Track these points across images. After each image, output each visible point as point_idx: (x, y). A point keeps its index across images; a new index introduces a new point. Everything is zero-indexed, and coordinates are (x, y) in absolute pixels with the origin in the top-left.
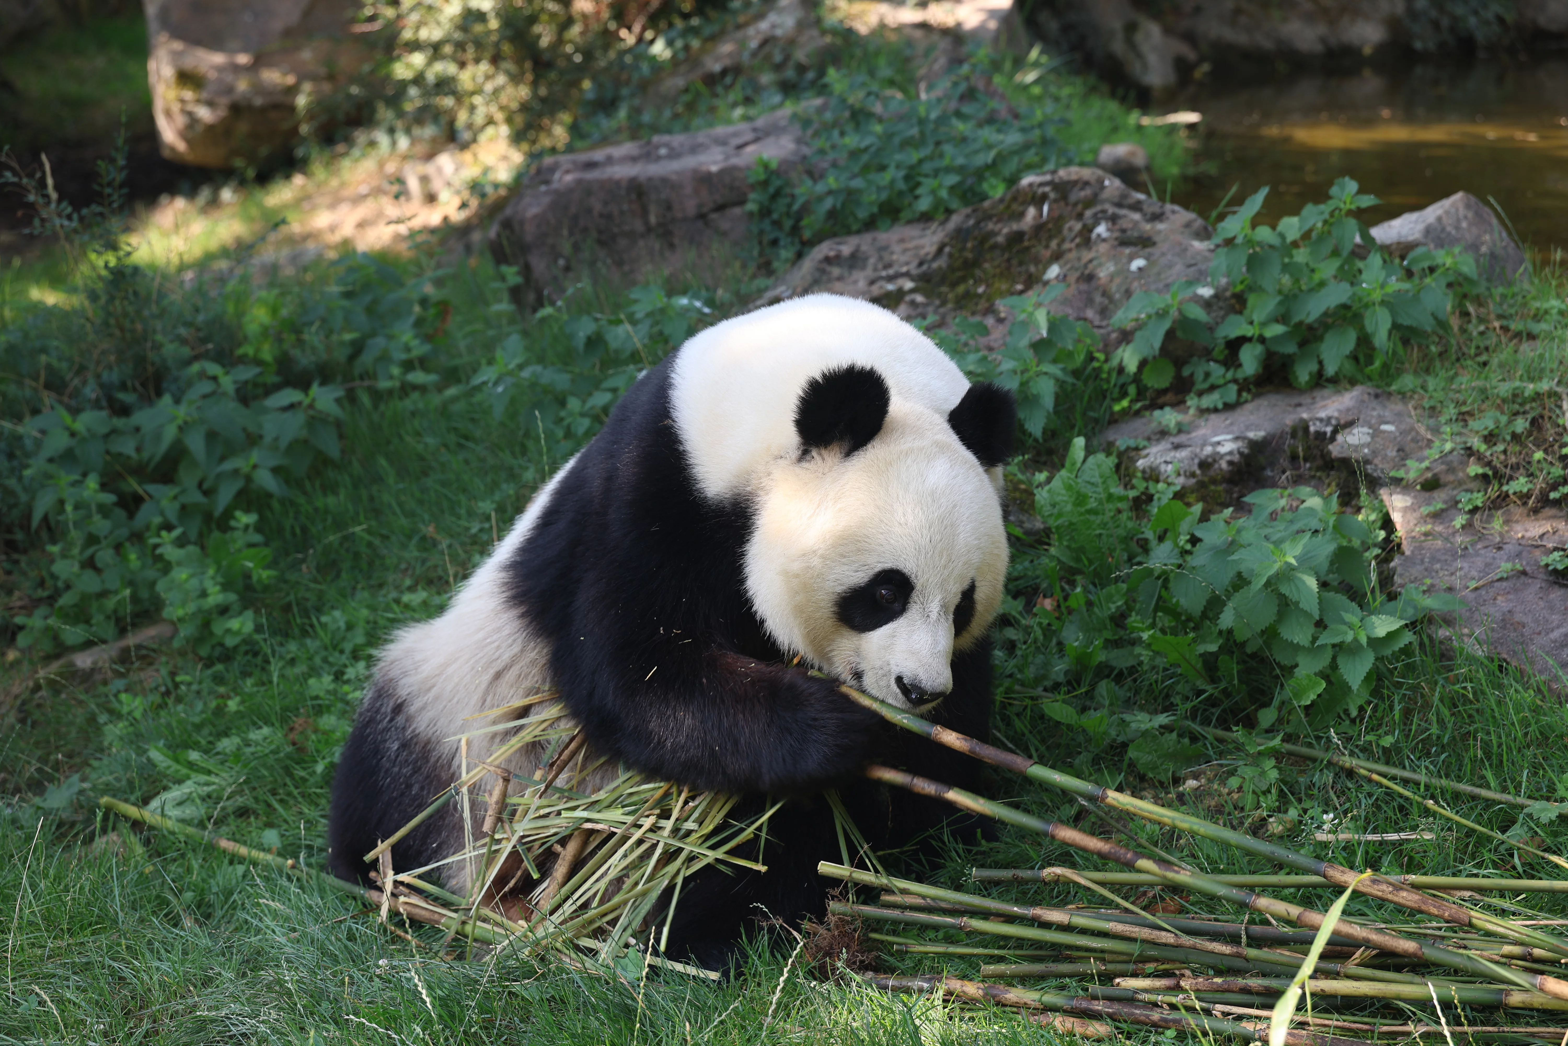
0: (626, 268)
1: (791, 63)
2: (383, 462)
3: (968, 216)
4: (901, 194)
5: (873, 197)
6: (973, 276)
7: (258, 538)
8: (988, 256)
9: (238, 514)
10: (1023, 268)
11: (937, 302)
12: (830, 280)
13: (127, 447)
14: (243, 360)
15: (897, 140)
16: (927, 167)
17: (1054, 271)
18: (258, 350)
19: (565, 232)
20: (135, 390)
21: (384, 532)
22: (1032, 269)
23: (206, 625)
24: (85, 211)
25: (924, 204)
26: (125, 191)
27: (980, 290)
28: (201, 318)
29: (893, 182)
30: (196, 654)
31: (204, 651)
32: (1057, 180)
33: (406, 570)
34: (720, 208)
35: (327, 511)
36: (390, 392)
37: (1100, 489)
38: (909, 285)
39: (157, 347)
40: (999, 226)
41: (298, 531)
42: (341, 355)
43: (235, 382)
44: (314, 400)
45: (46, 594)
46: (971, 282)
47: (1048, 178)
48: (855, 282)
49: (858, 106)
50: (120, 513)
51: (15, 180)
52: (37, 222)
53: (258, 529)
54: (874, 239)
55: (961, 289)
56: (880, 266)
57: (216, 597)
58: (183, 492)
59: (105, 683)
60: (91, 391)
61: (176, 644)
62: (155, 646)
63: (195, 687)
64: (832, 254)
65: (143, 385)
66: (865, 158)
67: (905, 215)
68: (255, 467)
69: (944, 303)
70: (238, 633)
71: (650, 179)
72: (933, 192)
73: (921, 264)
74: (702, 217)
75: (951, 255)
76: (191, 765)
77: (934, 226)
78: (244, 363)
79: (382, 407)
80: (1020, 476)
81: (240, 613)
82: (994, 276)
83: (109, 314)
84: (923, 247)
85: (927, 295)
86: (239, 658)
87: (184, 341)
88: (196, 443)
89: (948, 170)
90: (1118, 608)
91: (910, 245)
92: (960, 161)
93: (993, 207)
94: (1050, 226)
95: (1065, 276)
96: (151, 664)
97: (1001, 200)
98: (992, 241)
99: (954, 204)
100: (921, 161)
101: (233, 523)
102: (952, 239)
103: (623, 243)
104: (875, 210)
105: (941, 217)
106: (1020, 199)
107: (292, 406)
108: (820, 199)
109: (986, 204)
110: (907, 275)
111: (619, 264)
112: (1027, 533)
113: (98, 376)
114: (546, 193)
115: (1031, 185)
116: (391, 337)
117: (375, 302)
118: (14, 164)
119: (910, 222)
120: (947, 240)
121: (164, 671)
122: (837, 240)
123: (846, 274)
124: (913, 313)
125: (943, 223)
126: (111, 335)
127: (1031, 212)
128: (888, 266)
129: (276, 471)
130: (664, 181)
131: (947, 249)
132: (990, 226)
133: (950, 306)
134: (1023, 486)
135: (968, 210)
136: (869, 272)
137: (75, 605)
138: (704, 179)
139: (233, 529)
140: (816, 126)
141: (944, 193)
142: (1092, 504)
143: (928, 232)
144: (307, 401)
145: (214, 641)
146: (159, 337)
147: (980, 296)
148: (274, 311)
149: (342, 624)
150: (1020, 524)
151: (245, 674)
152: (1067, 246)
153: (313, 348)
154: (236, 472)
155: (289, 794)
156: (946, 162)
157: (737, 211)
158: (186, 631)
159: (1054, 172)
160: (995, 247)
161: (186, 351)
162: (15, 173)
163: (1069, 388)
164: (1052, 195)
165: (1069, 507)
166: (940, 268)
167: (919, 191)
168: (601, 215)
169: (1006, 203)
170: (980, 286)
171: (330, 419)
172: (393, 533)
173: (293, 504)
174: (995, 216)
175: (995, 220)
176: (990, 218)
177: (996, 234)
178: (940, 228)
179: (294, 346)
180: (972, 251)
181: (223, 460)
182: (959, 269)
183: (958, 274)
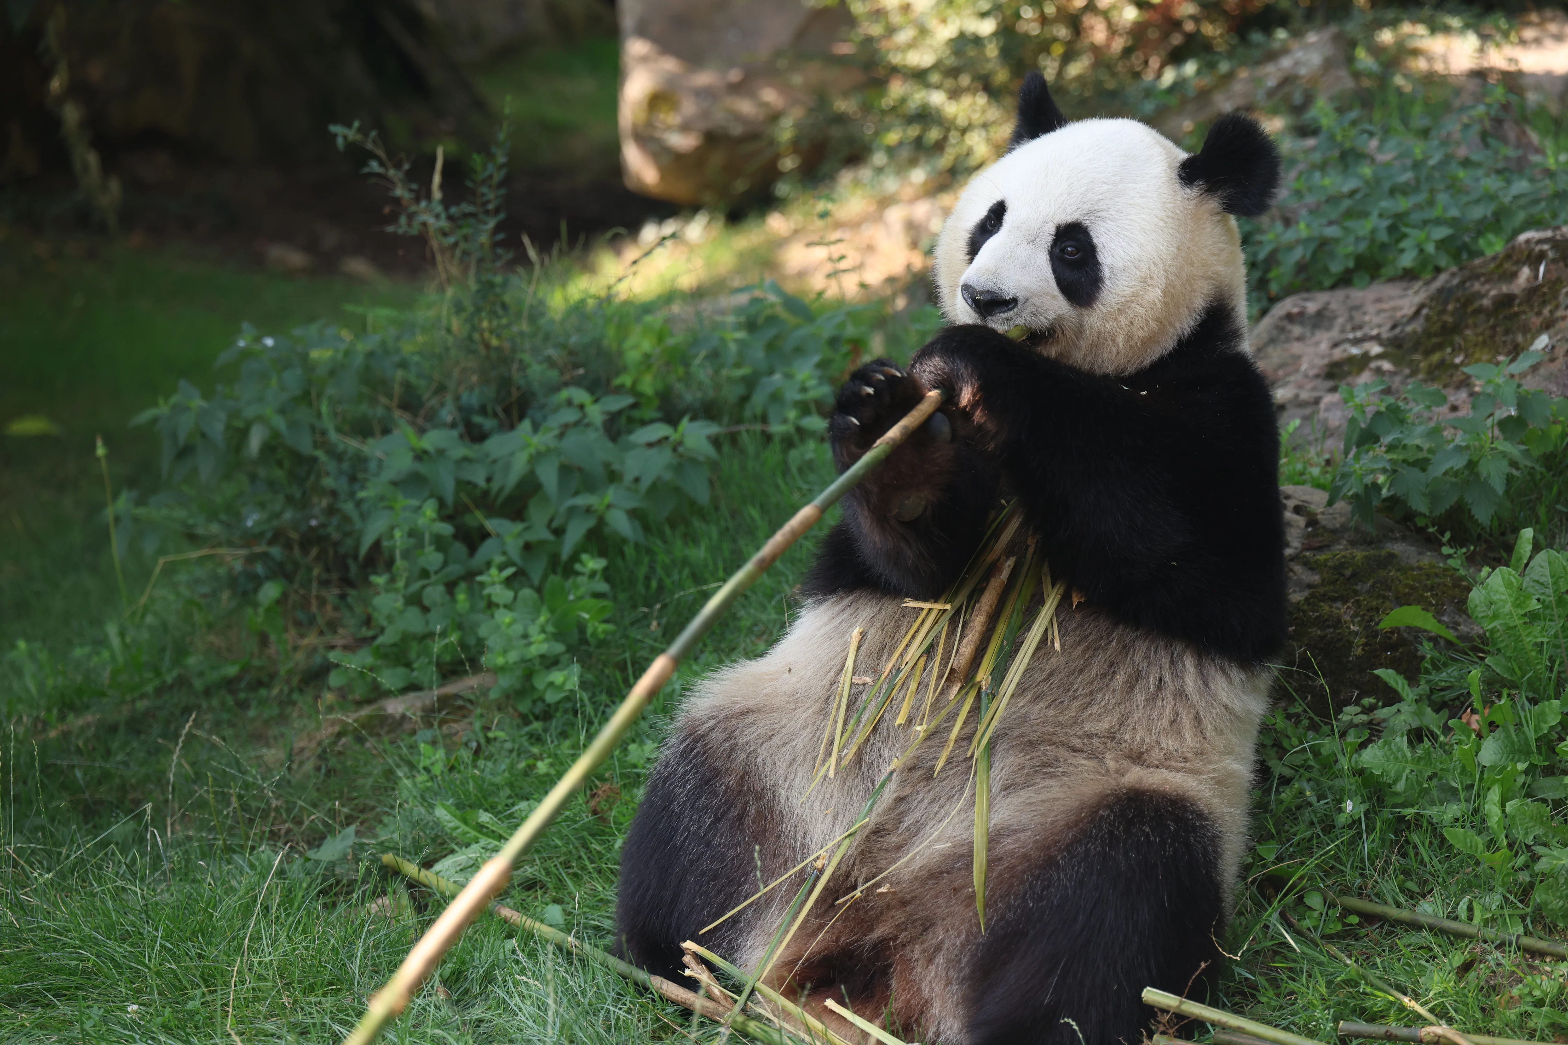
2: (755, 513)
3: (1454, 275)
4: (1383, 246)
5: (1350, 249)
6: (1452, 344)
7: (603, 587)
8: (1470, 321)
9: (586, 557)
10: (1508, 338)
11: (1407, 371)
12: (1288, 340)
13: (479, 477)
14: (619, 390)
15: (1387, 185)
16: (1416, 217)
17: (1543, 341)
18: (637, 381)
20: (495, 415)
22: (1520, 338)
23: (529, 676)
24: (453, 210)
25: (1407, 260)
26: (503, 191)
27: (1458, 360)
28: (574, 340)
29: (1373, 232)
30: (515, 710)
31: (524, 707)
32: (1558, 238)
33: (763, 633)
35: (685, 562)
36: (782, 437)
37: (1550, 591)
38: (1376, 349)
39: (523, 366)
40: (1487, 287)
42: (731, 394)
43: (604, 413)
44: (683, 435)
45: (370, 633)
46: (1449, 350)
47: (1549, 234)
48: (1317, 344)
50: (459, 548)
51: (381, 170)
52: (403, 220)
53: (605, 576)
55: (1436, 357)
56: (1349, 327)
57: (540, 646)
58: (527, 529)
59: (414, 732)
60: (447, 414)
61: (493, 695)
62: (472, 697)
63: (508, 745)
64: (1295, 310)
65: (507, 410)
66: (1347, 203)
67: (1387, 271)
68: (609, 506)
69: (1414, 373)
70: (560, 688)
72: (1419, 246)
73: (1394, 327)
75: (1428, 318)
76: (481, 828)
77: (1418, 285)
78: (619, 393)
80: (1462, 572)
81: (568, 666)
82: (1476, 345)
83: (474, 328)
84: (1401, 308)
85: (1395, 363)
86: (558, 715)
87: (551, 363)
88: (548, 476)
89: (1438, 222)
90: (1552, 728)
91: (1385, 306)
92: (1454, 212)
93: (1485, 264)
94: (1545, 290)
95: (1553, 347)
96: (464, 716)
97: (1494, 258)
98: (1476, 305)
99: (1443, 261)
100: (1409, 211)
101: (578, 568)
102: (1432, 298)
106: (1515, 258)
107: (659, 442)
108: (1290, 248)
109: (1477, 262)
110: (1377, 338)
112: (1462, 637)
113: (457, 398)
115: (1528, 241)
116: (788, 376)
117: (777, 337)
118: (381, 153)
119: (1391, 280)
120: (1427, 301)
121: (477, 725)
122: (1305, 295)
123: (1308, 334)
125: (1427, 283)
126: (474, 352)
127: (1525, 272)
128: (1357, 328)
129: (634, 514)
131: (1425, 311)
132: (1477, 286)
133: (1421, 376)
134: (1460, 582)
135: (1456, 268)
136: (1334, 333)
137: (394, 645)
139: (578, 574)
140: (1301, 166)
141: (1430, 248)
142: (1534, 605)
143: (1410, 292)
144: (676, 438)
145: (536, 696)
146: (526, 357)
147: (1456, 367)
148: (660, 338)
149: (677, 686)
150: (1455, 626)
151: (564, 735)
152: (1560, 313)
153: (700, 384)
154: (588, 510)
155: (584, 868)
156: (1437, 212)
158: (505, 682)
159: (1558, 228)
160: (1479, 310)
161: (553, 375)
162: (382, 164)
163: (1538, 477)
164: (1551, 254)
165: (1508, 607)
166: (1414, 332)
167: (1404, 244)
169: (1498, 262)
170: (1458, 356)
171: (701, 458)
172: (755, 593)
173: (649, 551)
174: (1484, 275)
175: (1482, 279)
176: (1477, 277)
177: (1483, 296)
178: (1424, 289)
179: (679, 380)
180: (1453, 314)
181: (576, 493)
182: (1436, 335)
183: (1435, 340)
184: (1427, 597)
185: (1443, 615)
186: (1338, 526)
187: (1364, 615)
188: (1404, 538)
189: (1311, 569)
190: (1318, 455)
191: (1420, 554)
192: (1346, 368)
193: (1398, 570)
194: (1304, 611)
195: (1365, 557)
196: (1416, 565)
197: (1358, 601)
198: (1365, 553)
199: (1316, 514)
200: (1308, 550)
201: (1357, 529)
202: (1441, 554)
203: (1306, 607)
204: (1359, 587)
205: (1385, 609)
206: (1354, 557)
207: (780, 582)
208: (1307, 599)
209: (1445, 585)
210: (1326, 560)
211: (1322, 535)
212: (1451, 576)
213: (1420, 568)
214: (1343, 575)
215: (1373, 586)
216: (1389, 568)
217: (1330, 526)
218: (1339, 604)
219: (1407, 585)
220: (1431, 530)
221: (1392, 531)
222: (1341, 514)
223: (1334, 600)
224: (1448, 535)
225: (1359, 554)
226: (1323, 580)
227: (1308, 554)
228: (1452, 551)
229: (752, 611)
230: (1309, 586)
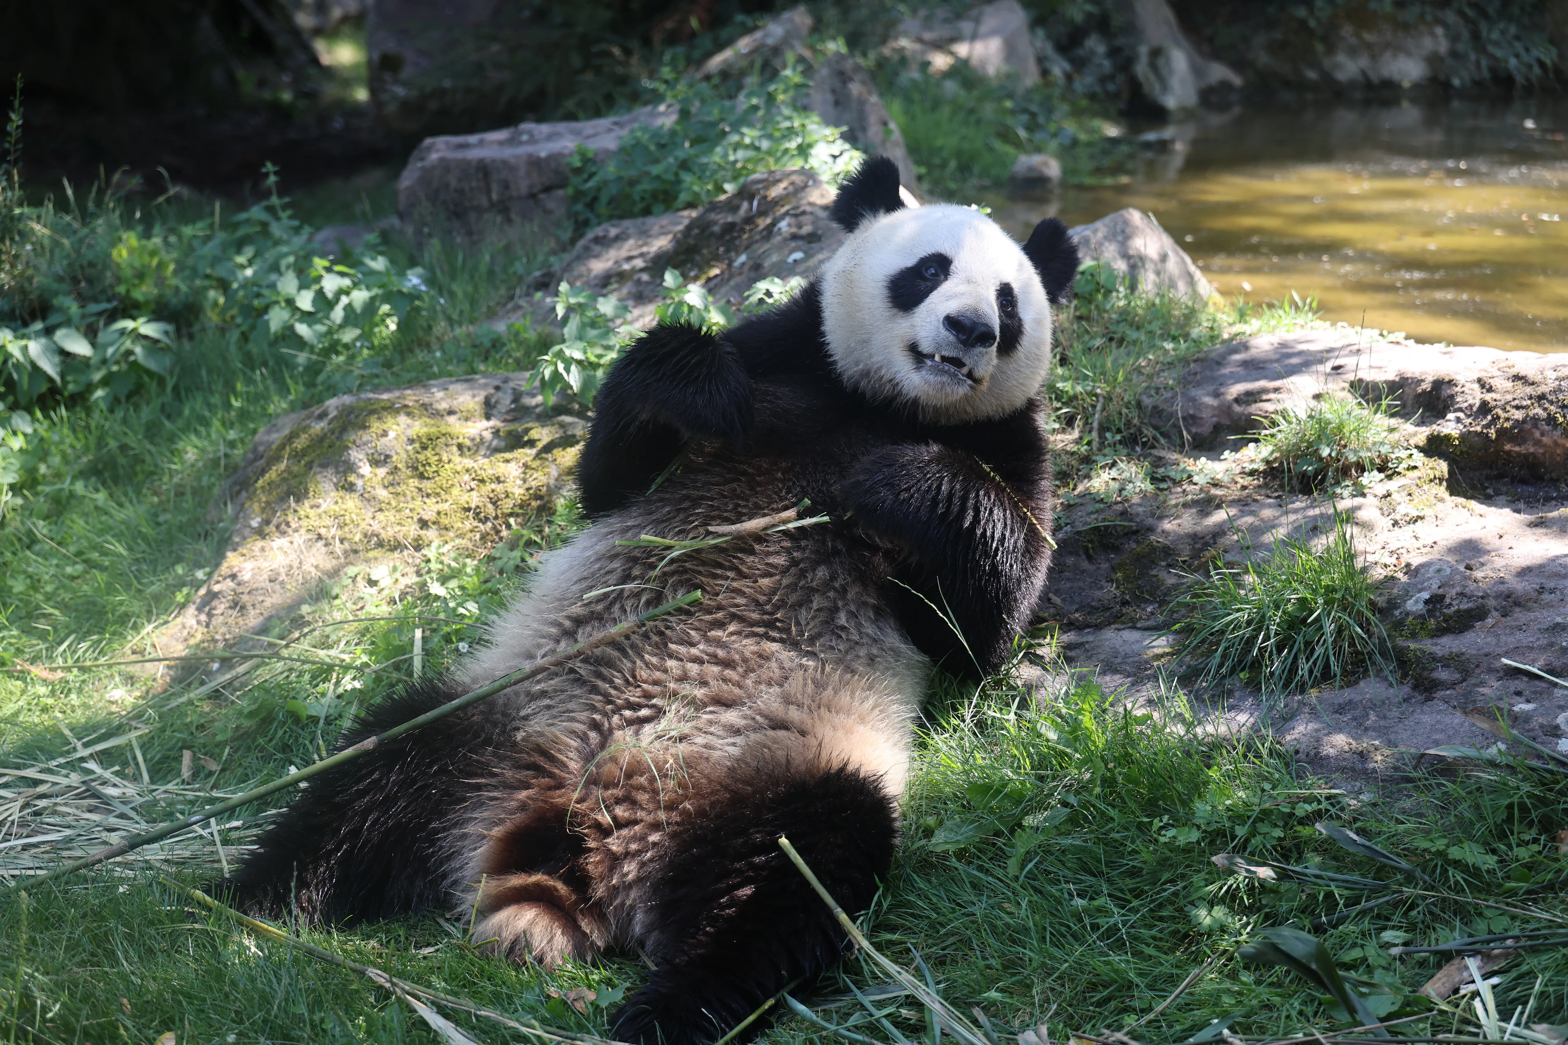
0: (475, 238)
4: (670, 185)
5: (647, 185)
10: (727, 256)
17: (742, 259)
27: (693, 273)
29: (664, 173)
34: (547, 189)
38: (640, 265)
40: (719, 217)
54: (644, 223)
64: (602, 234)
71: (493, 161)
74: (533, 196)
94: (756, 219)
98: (711, 230)
103: (472, 216)
104: (649, 197)
108: (607, 186)
110: (643, 256)
111: (470, 233)
122: (612, 223)
123: (604, 252)
127: (745, 205)
130: (504, 162)
131: (680, 237)
132: (712, 217)
138: (535, 163)
152: (756, 237)
157: (560, 193)
164: (762, 192)
167: (682, 185)
168: (456, 191)
177: (716, 223)
180: (696, 238)
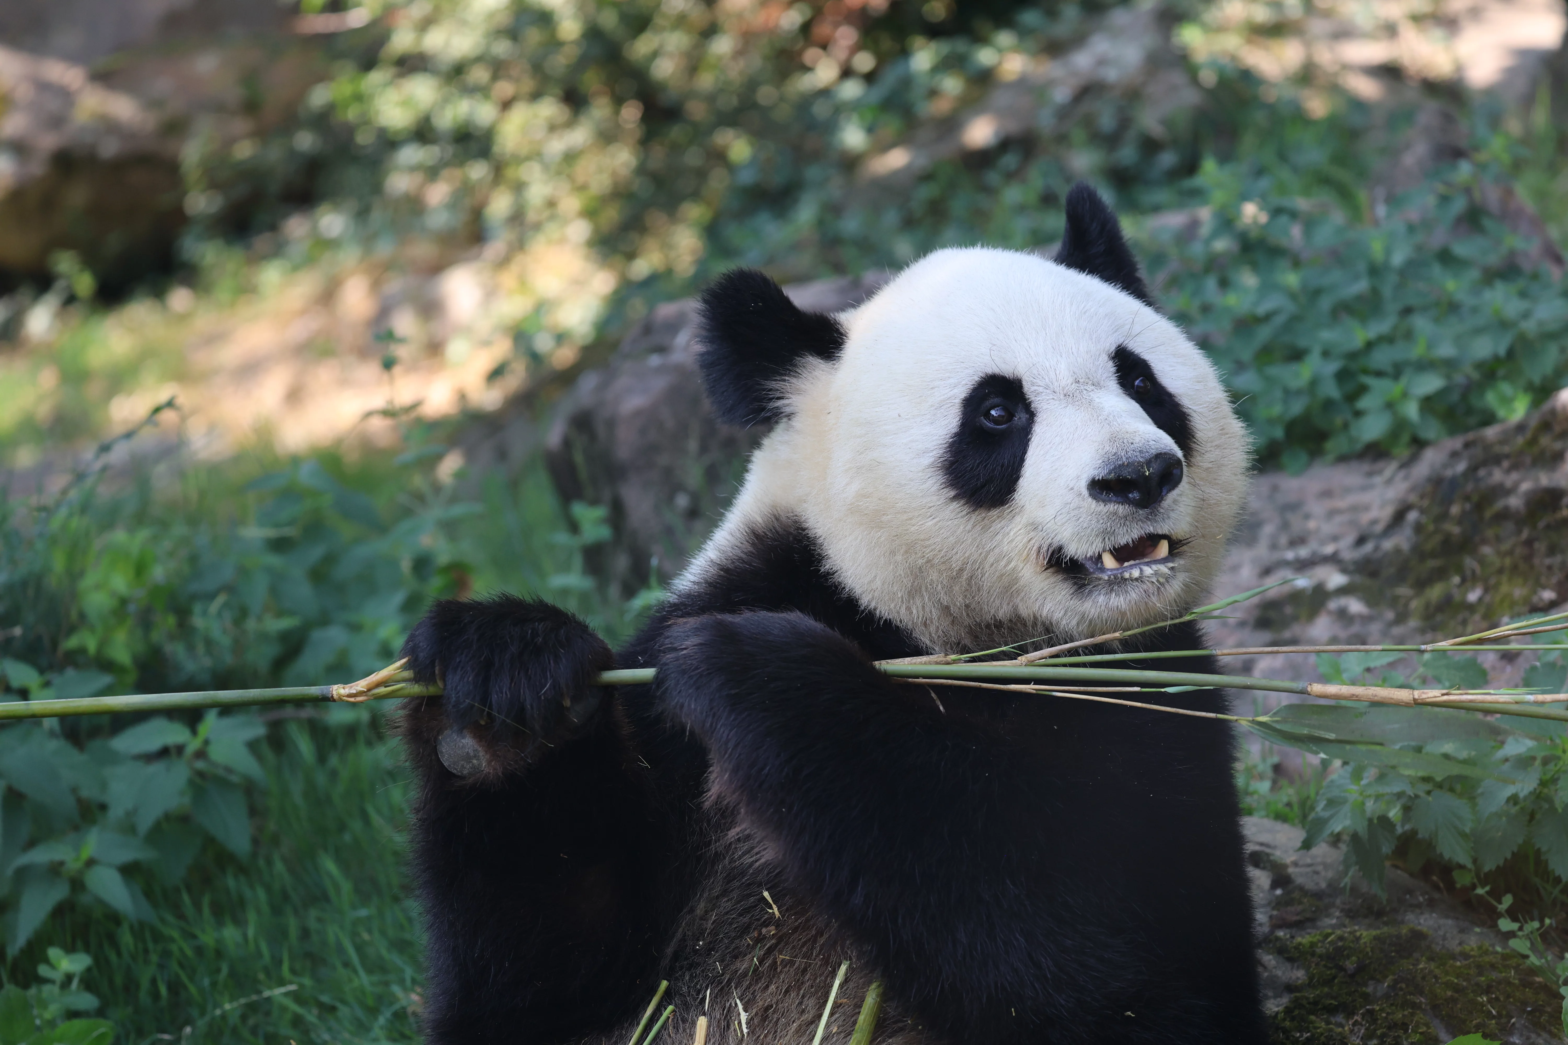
1: (1131, 135)
2: (330, 865)
3: (1455, 455)
4: (1328, 405)
5: (1276, 410)
6: (1459, 569)
7: (87, 1001)
8: (1490, 533)
9: (54, 953)
10: (1556, 560)
11: (1390, 615)
14: (76, 659)
15: (1325, 303)
16: (1381, 358)
18: (103, 644)
19: (693, 445)
21: (325, 999)
25: (1372, 428)
27: (1473, 596)
29: (1314, 383)
36: (351, 732)
38: (1336, 579)
40: (1514, 476)
41: (163, 990)
44: (206, 742)
46: (1456, 580)
48: (1235, 568)
49: (1254, 234)
53: (88, 983)
54: (1275, 489)
55: (1435, 592)
56: (1283, 540)
66: (1264, 333)
67: (1336, 445)
68: (91, 862)
69: (1401, 618)
72: (1390, 406)
73: (1361, 541)
75: (1418, 528)
77: (1390, 468)
78: (76, 665)
79: (334, 760)
80: (1534, 960)
82: (1500, 571)
84: (1367, 508)
85: (1369, 601)
89: (1422, 366)
92: (1446, 349)
93: (1505, 438)
97: (1521, 428)
98: (1500, 505)
99: (1430, 430)
100: (1370, 345)
101: (43, 970)
102: (1422, 497)
104: (1279, 433)
105: (1402, 451)
106: (1557, 429)
107: (164, 753)
109: (1491, 433)
110: (1333, 559)
114: (660, 370)
116: (355, 628)
117: (330, 559)
119: (1343, 459)
120: (1413, 498)
124: (1343, 634)
125: (1406, 465)
128: (1297, 541)
129: (129, 871)
131: (1412, 516)
132: (1497, 476)
133: (1413, 623)
134: (1538, 979)
135: (1457, 443)
136: (1262, 551)
139: (42, 981)
140: (1173, 266)
141: (1411, 410)
143: (1378, 480)
144: (194, 745)
147: (1471, 608)
148: (140, 569)
153: (209, 643)
154: (55, 870)
156: (1419, 350)
160: (1504, 515)
166: (1397, 551)
167: (1365, 403)
169: (1529, 434)
170: (1473, 588)
171: (234, 779)
172: (344, 1002)
173: (158, 937)
174: (1507, 456)
175: (1506, 464)
176: (1496, 460)
177: (1508, 492)
178: (1402, 474)
179: (171, 637)
180: (1460, 522)
181: (32, 844)
182: (1433, 555)
183: (1432, 563)
184: (1482, 1005)
185: (1511, 1034)
186: (1323, 885)
187: (1384, 1035)
188: (1431, 904)
189: (1290, 960)
190: (1264, 759)
191: (1462, 931)
192: (1288, 610)
193: (1431, 959)
194: (1285, 1031)
195: (1376, 938)
196: (1458, 949)
197: (1371, 1012)
198: (1374, 933)
199: (1285, 866)
200: (1280, 927)
201: (1354, 890)
202: (1499, 932)
203: (1287, 1023)
204: (1369, 990)
205: (1417, 1026)
206: (1358, 939)
207: (387, 984)
208: (1288, 1011)
209: (1509, 983)
210: (1313, 945)
211: (1300, 903)
212: (1517, 968)
213: (1465, 956)
214: (1342, 969)
215: (1393, 987)
216: (1416, 955)
217: (1310, 886)
218: (1340, 1018)
219: (1448, 985)
220: (1480, 891)
221: (1410, 892)
222: (1326, 866)
223: (1332, 1010)
224: (1508, 901)
225: (1366, 934)
226: (1311, 979)
227: (1281, 933)
228: (1515, 926)
229: (346, 1035)
230: (1290, 988)
